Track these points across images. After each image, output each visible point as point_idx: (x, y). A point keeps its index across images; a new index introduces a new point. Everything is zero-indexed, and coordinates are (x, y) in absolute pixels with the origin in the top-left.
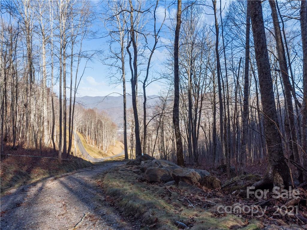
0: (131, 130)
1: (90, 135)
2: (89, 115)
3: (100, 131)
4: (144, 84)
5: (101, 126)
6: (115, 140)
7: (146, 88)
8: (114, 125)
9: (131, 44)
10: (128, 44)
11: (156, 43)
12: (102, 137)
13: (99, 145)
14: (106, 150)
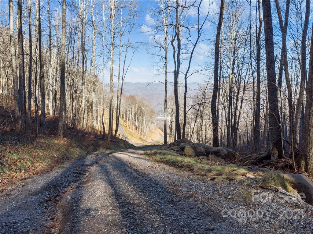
0: (170, 117)
1: (130, 120)
2: (130, 101)
3: (140, 118)
4: (186, 75)
5: (141, 112)
6: (153, 127)
7: (187, 79)
8: (154, 112)
9: (175, 38)
10: (173, 39)
11: (199, 37)
12: (142, 123)
13: (138, 131)
14: (145, 136)
